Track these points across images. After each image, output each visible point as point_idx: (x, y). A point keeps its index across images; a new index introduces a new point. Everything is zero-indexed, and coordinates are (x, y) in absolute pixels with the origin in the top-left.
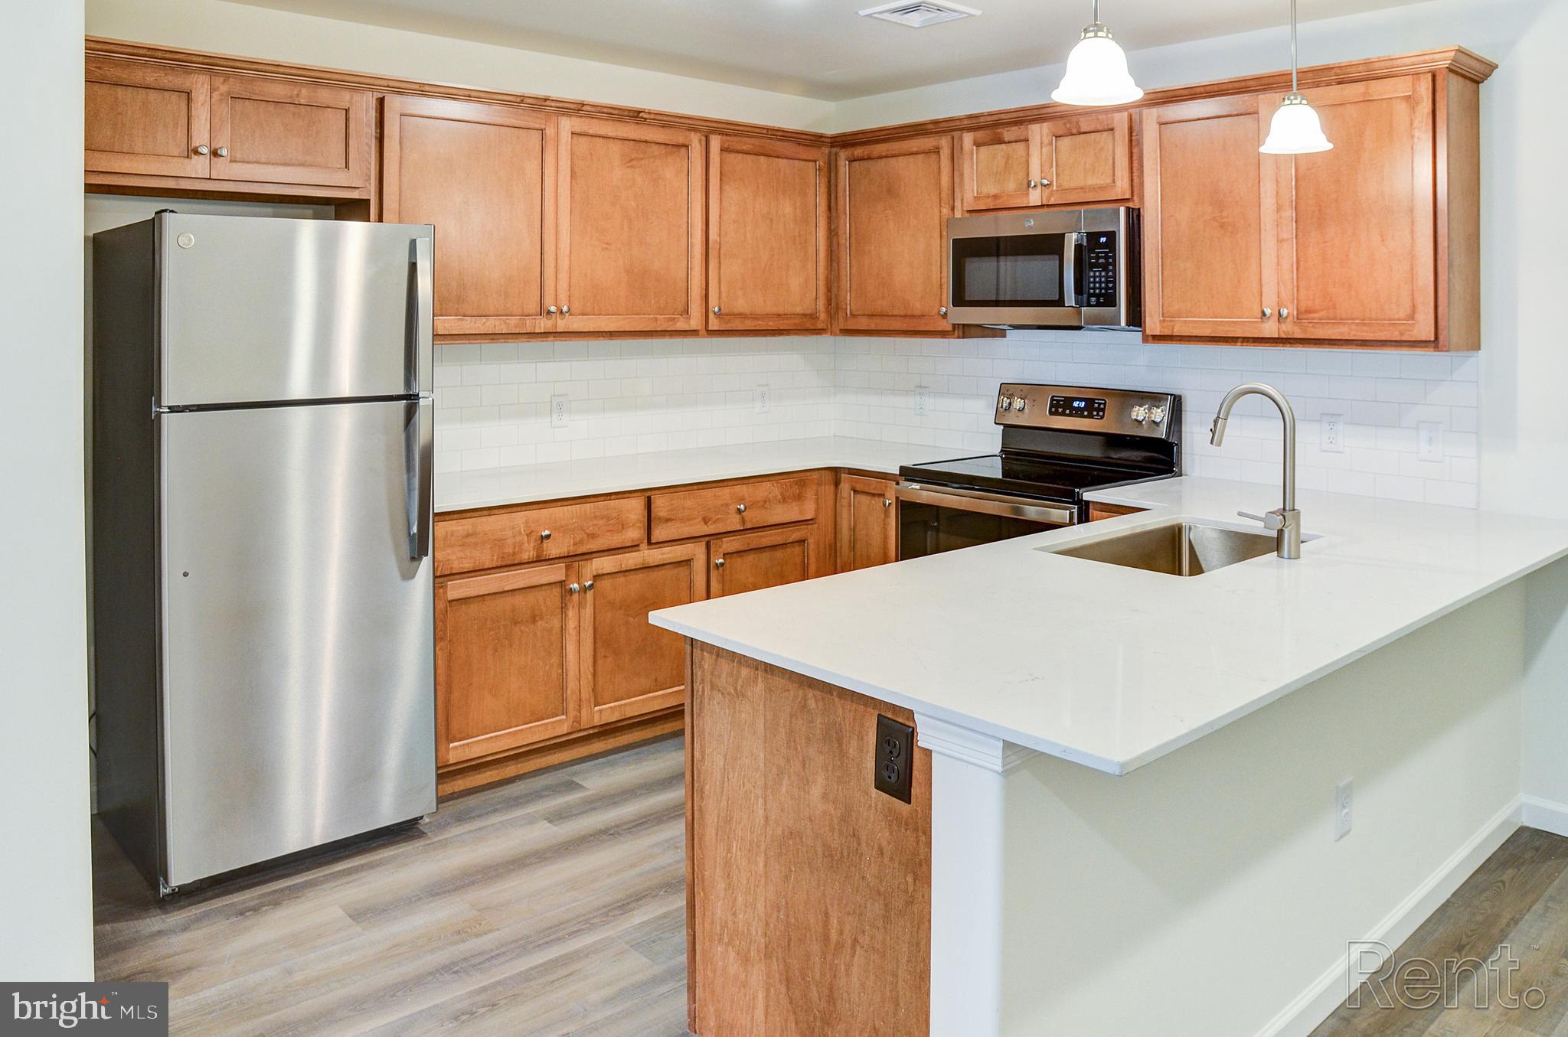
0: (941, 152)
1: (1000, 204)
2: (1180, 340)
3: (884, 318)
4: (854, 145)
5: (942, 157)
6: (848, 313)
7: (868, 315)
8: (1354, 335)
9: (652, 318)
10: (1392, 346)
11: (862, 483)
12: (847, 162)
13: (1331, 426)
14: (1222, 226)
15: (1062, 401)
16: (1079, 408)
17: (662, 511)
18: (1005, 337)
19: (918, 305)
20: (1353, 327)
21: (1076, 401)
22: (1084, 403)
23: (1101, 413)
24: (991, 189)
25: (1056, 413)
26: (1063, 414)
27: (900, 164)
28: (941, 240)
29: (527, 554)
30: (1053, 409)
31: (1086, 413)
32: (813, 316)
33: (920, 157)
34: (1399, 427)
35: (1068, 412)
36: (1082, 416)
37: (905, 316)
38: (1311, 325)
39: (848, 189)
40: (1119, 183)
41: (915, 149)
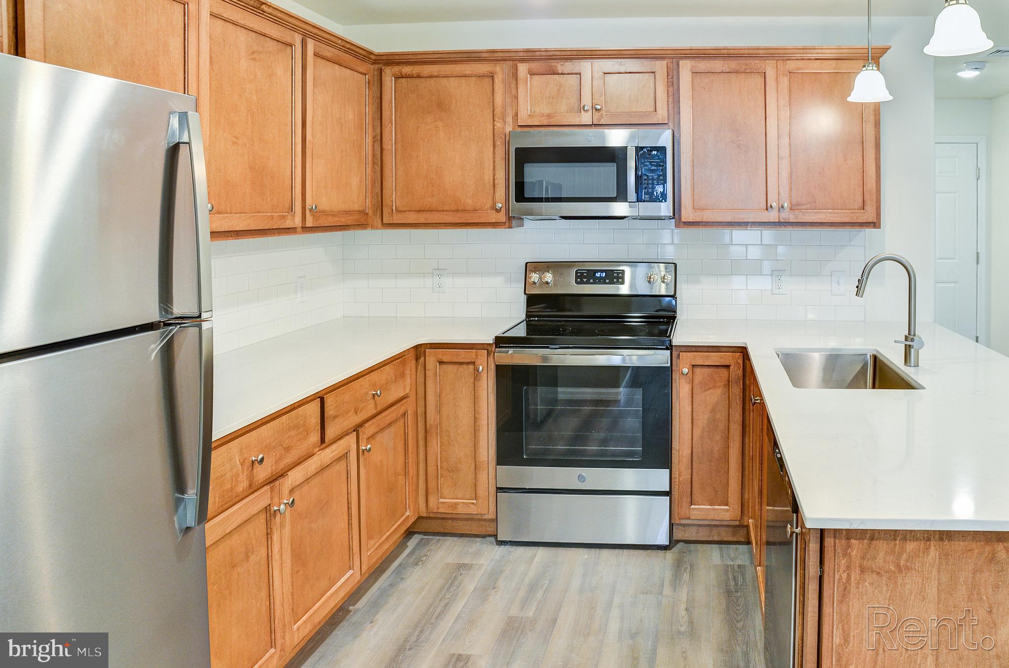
0: (495, 77)
1: (553, 121)
2: (705, 225)
3: (434, 212)
4: (398, 63)
5: (496, 80)
6: (394, 209)
7: (415, 211)
8: (829, 220)
9: (268, 217)
10: (848, 226)
11: (446, 355)
12: (393, 78)
13: (779, 278)
14: (739, 146)
15: (585, 273)
16: (601, 277)
17: (331, 409)
18: (523, 226)
19: (470, 202)
20: (828, 215)
21: (598, 272)
22: (604, 274)
23: (620, 280)
24: (544, 109)
25: (582, 283)
26: (588, 283)
27: (453, 83)
28: (494, 148)
29: (242, 485)
30: (579, 280)
31: (607, 281)
32: (363, 213)
33: (473, 79)
34: (820, 275)
35: (591, 281)
36: (605, 283)
37: (457, 211)
38: (801, 213)
39: (393, 101)
40: (659, 111)
41: (468, 72)
